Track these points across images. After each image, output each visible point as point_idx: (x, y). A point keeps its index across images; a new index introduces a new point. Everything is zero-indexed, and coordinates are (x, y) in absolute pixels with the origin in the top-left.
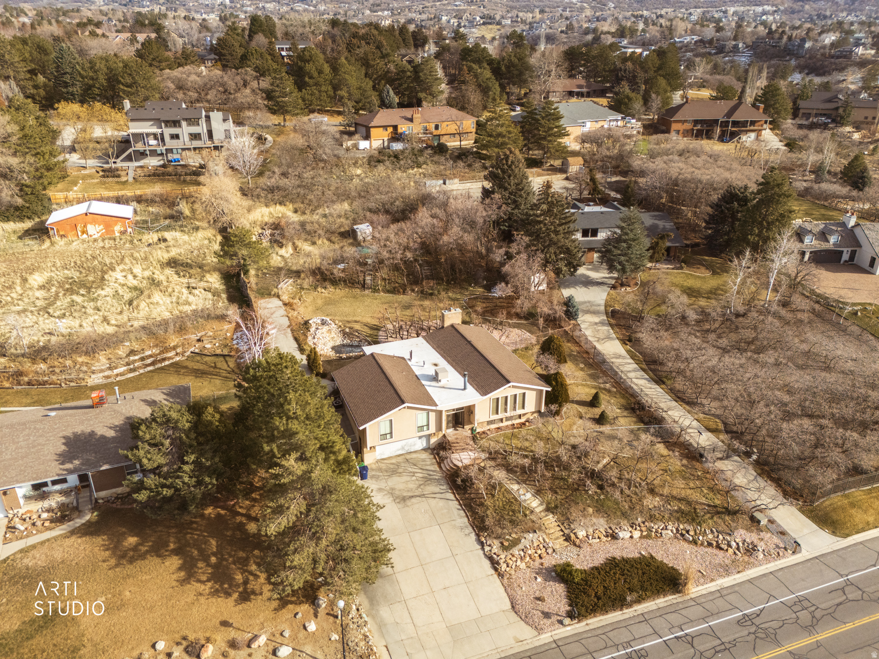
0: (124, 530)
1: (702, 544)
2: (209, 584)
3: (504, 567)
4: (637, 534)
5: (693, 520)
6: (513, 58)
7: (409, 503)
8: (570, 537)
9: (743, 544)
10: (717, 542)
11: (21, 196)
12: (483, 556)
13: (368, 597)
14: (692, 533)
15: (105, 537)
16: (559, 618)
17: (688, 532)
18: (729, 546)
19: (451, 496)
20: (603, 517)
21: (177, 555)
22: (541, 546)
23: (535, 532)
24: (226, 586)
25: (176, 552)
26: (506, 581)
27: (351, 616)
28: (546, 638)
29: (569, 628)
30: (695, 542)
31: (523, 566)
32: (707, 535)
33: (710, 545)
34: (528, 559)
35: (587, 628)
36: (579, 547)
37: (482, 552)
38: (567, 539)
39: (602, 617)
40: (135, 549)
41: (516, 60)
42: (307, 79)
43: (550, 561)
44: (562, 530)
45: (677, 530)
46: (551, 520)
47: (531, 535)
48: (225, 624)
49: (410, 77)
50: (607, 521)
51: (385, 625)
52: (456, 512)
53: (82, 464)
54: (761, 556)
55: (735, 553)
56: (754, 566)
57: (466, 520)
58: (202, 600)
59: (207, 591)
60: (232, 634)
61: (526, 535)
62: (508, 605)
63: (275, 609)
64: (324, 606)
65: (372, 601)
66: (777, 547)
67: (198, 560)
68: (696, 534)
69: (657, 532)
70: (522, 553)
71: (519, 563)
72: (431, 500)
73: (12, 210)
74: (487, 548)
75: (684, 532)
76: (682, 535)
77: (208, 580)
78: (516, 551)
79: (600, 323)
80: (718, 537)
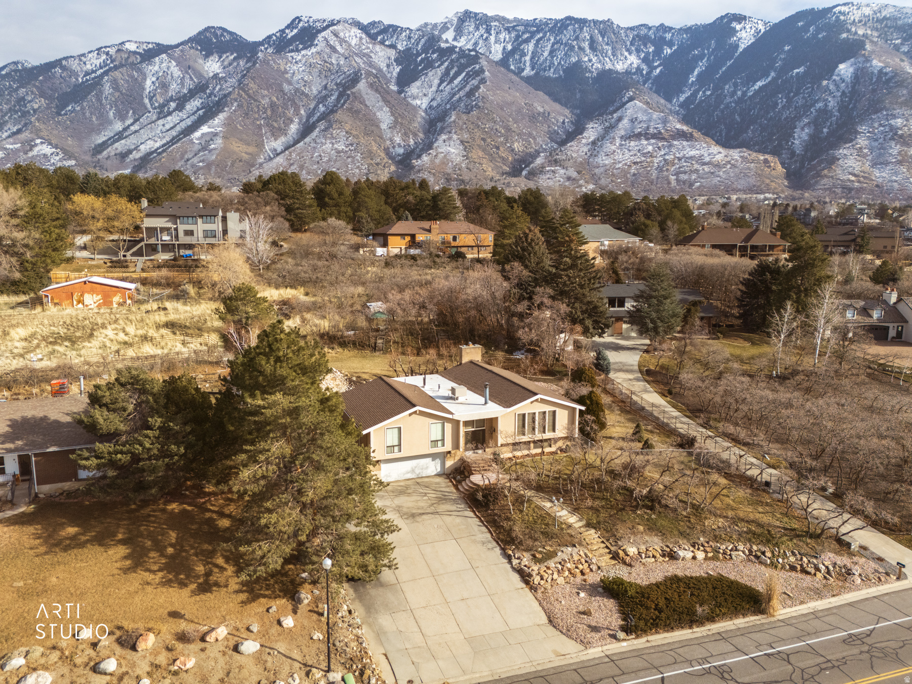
0: (64, 520)
1: (783, 567)
2: (160, 574)
3: (537, 579)
4: (700, 555)
5: (768, 541)
6: (529, 197)
7: (418, 519)
8: (618, 554)
9: (834, 567)
10: (801, 565)
11: (20, 272)
12: (510, 570)
13: (364, 605)
14: (769, 554)
15: (39, 527)
16: (611, 633)
17: (763, 553)
18: (817, 569)
19: (472, 514)
20: (656, 535)
21: (124, 544)
22: (583, 561)
23: (575, 546)
24: (182, 576)
25: (123, 542)
26: (539, 595)
27: (340, 614)
28: (595, 652)
29: (624, 644)
30: (774, 565)
31: (561, 580)
32: (788, 558)
33: (793, 568)
34: (567, 573)
35: (649, 645)
36: (630, 565)
37: (509, 566)
38: (615, 556)
39: (666, 635)
40: (74, 538)
41: (532, 199)
42: (327, 199)
43: (594, 578)
44: (607, 547)
45: (750, 551)
46: (592, 535)
47: (570, 549)
48: (175, 615)
49: (428, 205)
50: (662, 540)
51: (385, 633)
52: (476, 528)
53: (26, 445)
54: (859, 581)
55: (825, 577)
56: (850, 590)
57: (489, 535)
58: (149, 589)
59: (157, 581)
60: (183, 626)
61: (562, 549)
62: (544, 619)
63: (242, 602)
64: (306, 601)
65: (370, 609)
66: (876, 571)
67: (150, 550)
68: (773, 556)
69: (724, 553)
70: (560, 567)
71: (555, 576)
72: (445, 517)
73: (8, 284)
74: (515, 562)
75: (759, 554)
76: (757, 557)
77: (160, 570)
78: (551, 563)
79: (634, 379)
80: (801, 559)
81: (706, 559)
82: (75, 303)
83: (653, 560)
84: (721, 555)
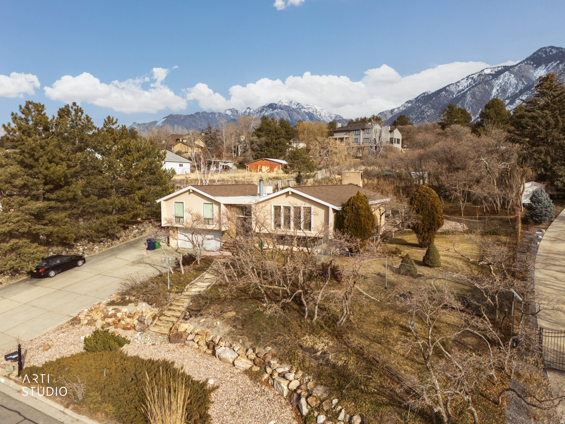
4: (244, 364)
8: (174, 326)
17: (309, 396)
20: (234, 326)
22: (137, 317)
23: (153, 305)
26: (67, 324)
29: (3, 380)
31: (99, 323)
44: (179, 318)
45: (300, 386)
47: (145, 305)
62: (30, 339)
68: (319, 407)
69: (271, 375)
81: (247, 372)
82: (258, 171)
83: (197, 346)
84: (266, 376)
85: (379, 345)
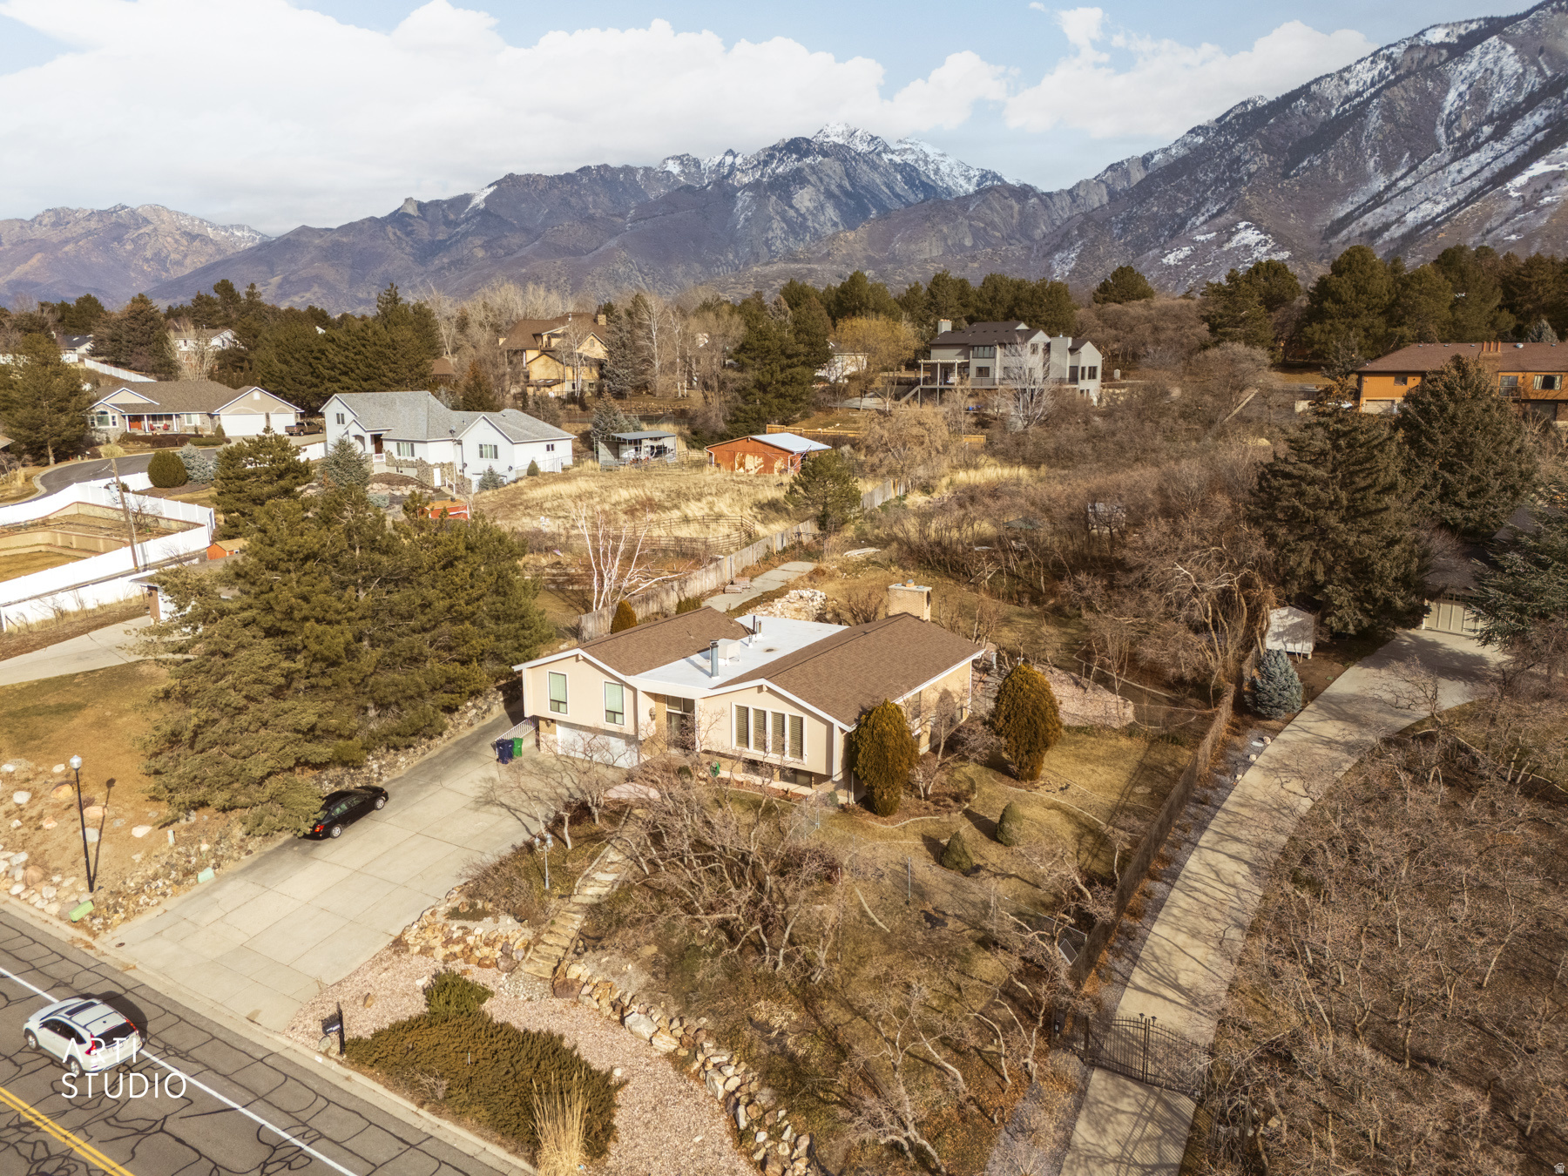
1: (750, 1154)
3: (412, 933)
4: (666, 1043)
7: (485, 808)
17: (749, 1104)
20: (654, 974)
23: (523, 921)
29: (319, 1059)
30: (741, 1137)
32: (779, 1140)
35: (336, 1080)
36: (554, 992)
38: (557, 968)
44: (567, 950)
45: (739, 1087)
46: (573, 924)
47: (510, 921)
48: (112, 783)
52: (505, 847)
58: (140, 754)
62: (336, 980)
63: (152, 797)
68: (759, 1120)
69: (704, 1065)
75: (744, 1100)
76: (736, 1104)
79: (1345, 744)
80: (795, 1161)
81: (670, 1056)
82: (736, 466)
83: (596, 1006)
84: (696, 1065)
85: (864, 1023)
